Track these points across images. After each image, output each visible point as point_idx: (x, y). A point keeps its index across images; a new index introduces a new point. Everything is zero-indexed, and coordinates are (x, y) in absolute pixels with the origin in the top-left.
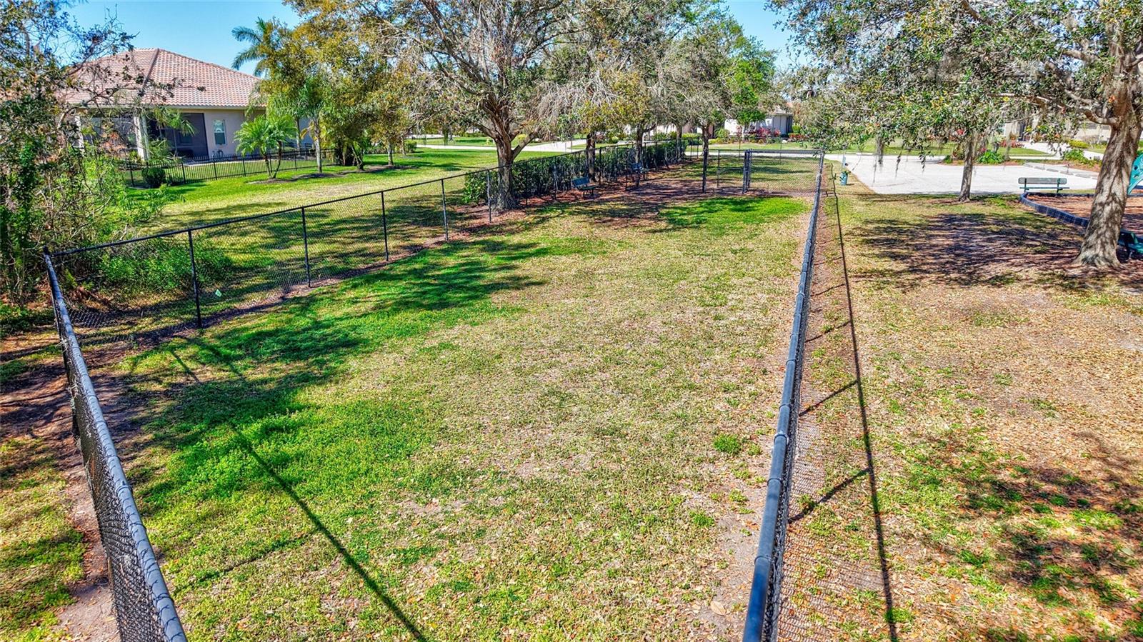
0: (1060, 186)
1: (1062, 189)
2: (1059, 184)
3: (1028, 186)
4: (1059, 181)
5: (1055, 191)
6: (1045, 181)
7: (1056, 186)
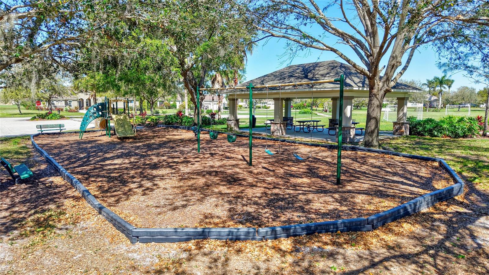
0: (61, 128)
1: (62, 130)
2: (60, 127)
3: (42, 129)
4: (60, 126)
5: (59, 131)
6: (53, 126)
7: (59, 128)
